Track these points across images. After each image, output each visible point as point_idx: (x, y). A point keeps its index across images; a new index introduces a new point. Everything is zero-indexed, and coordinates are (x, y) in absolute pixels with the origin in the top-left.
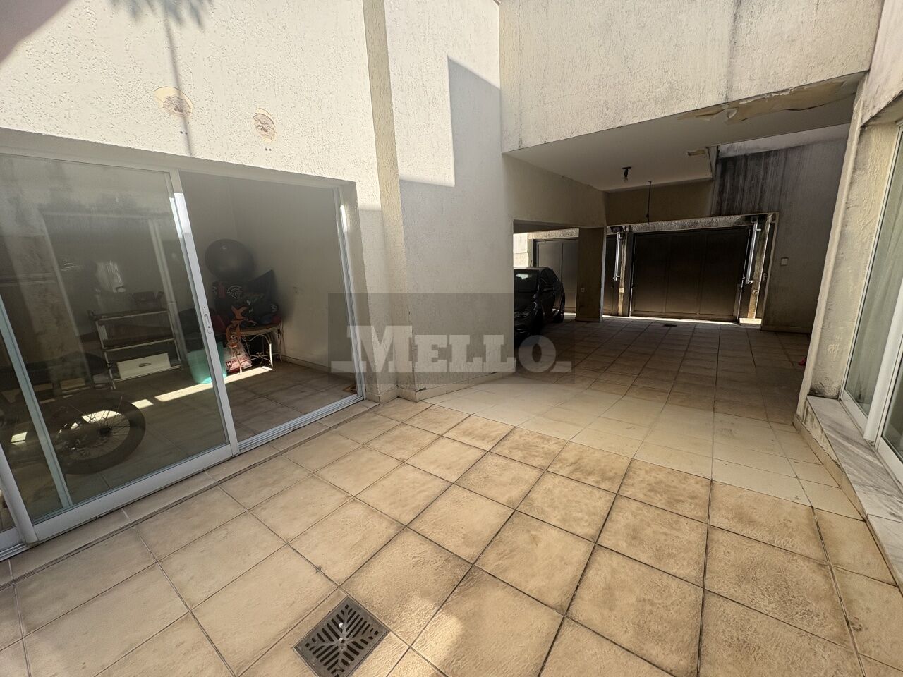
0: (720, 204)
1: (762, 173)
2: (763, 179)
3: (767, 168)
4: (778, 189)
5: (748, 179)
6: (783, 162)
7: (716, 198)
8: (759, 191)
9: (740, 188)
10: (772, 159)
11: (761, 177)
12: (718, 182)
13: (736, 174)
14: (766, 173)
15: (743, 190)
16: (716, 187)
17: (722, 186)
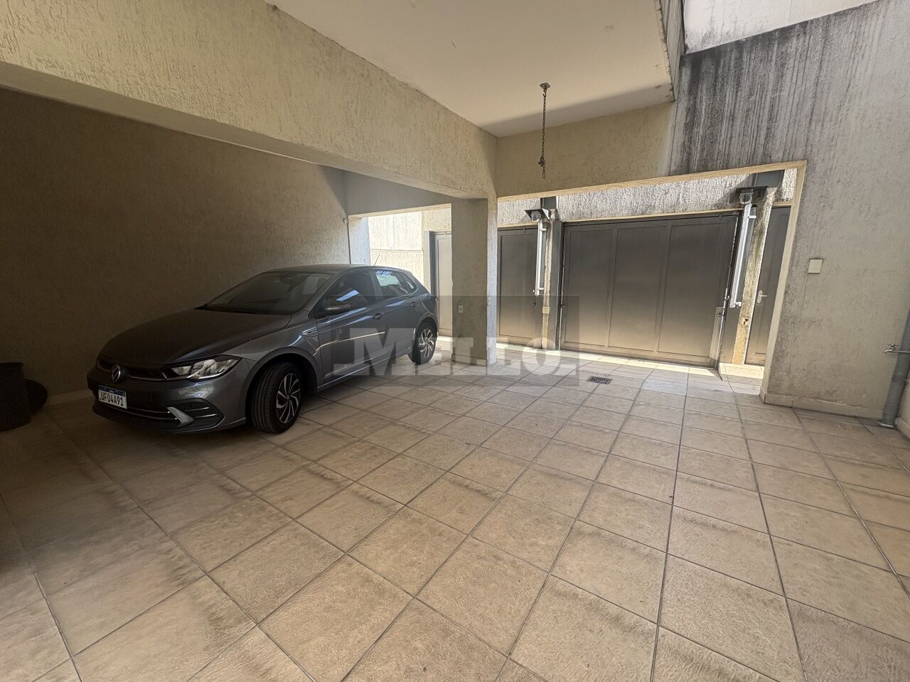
0: (687, 149)
1: (772, 77)
2: (775, 90)
3: (783, 65)
4: (807, 108)
5: (744, 92)
6: (819, 48)
7: (680, 136)
8: (766, 117)
9: (727, 114)
10: (794, 44)
11: (770, 88)
12: (683, 105)
13: (719, 86)
14: (780, 76)
15: (732, 118)
16: (678, 114)
17: (692, 111)
